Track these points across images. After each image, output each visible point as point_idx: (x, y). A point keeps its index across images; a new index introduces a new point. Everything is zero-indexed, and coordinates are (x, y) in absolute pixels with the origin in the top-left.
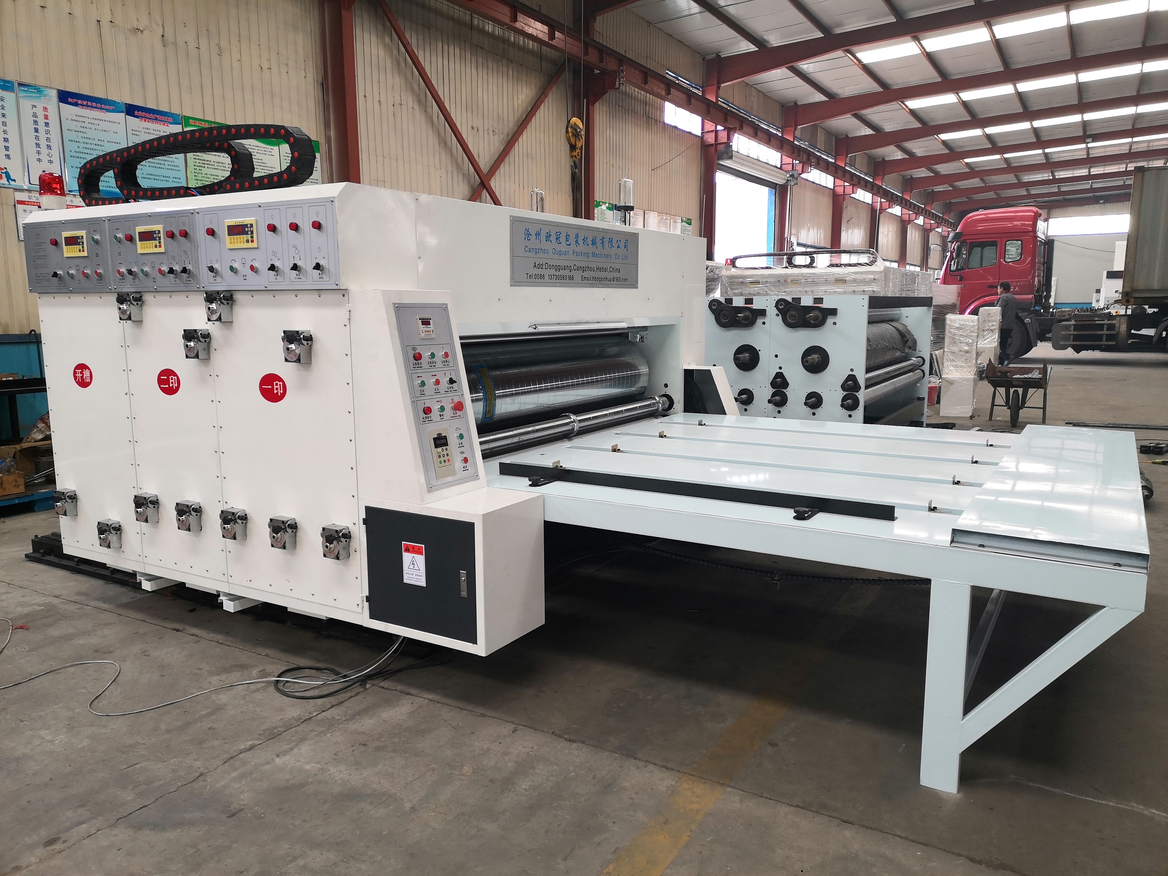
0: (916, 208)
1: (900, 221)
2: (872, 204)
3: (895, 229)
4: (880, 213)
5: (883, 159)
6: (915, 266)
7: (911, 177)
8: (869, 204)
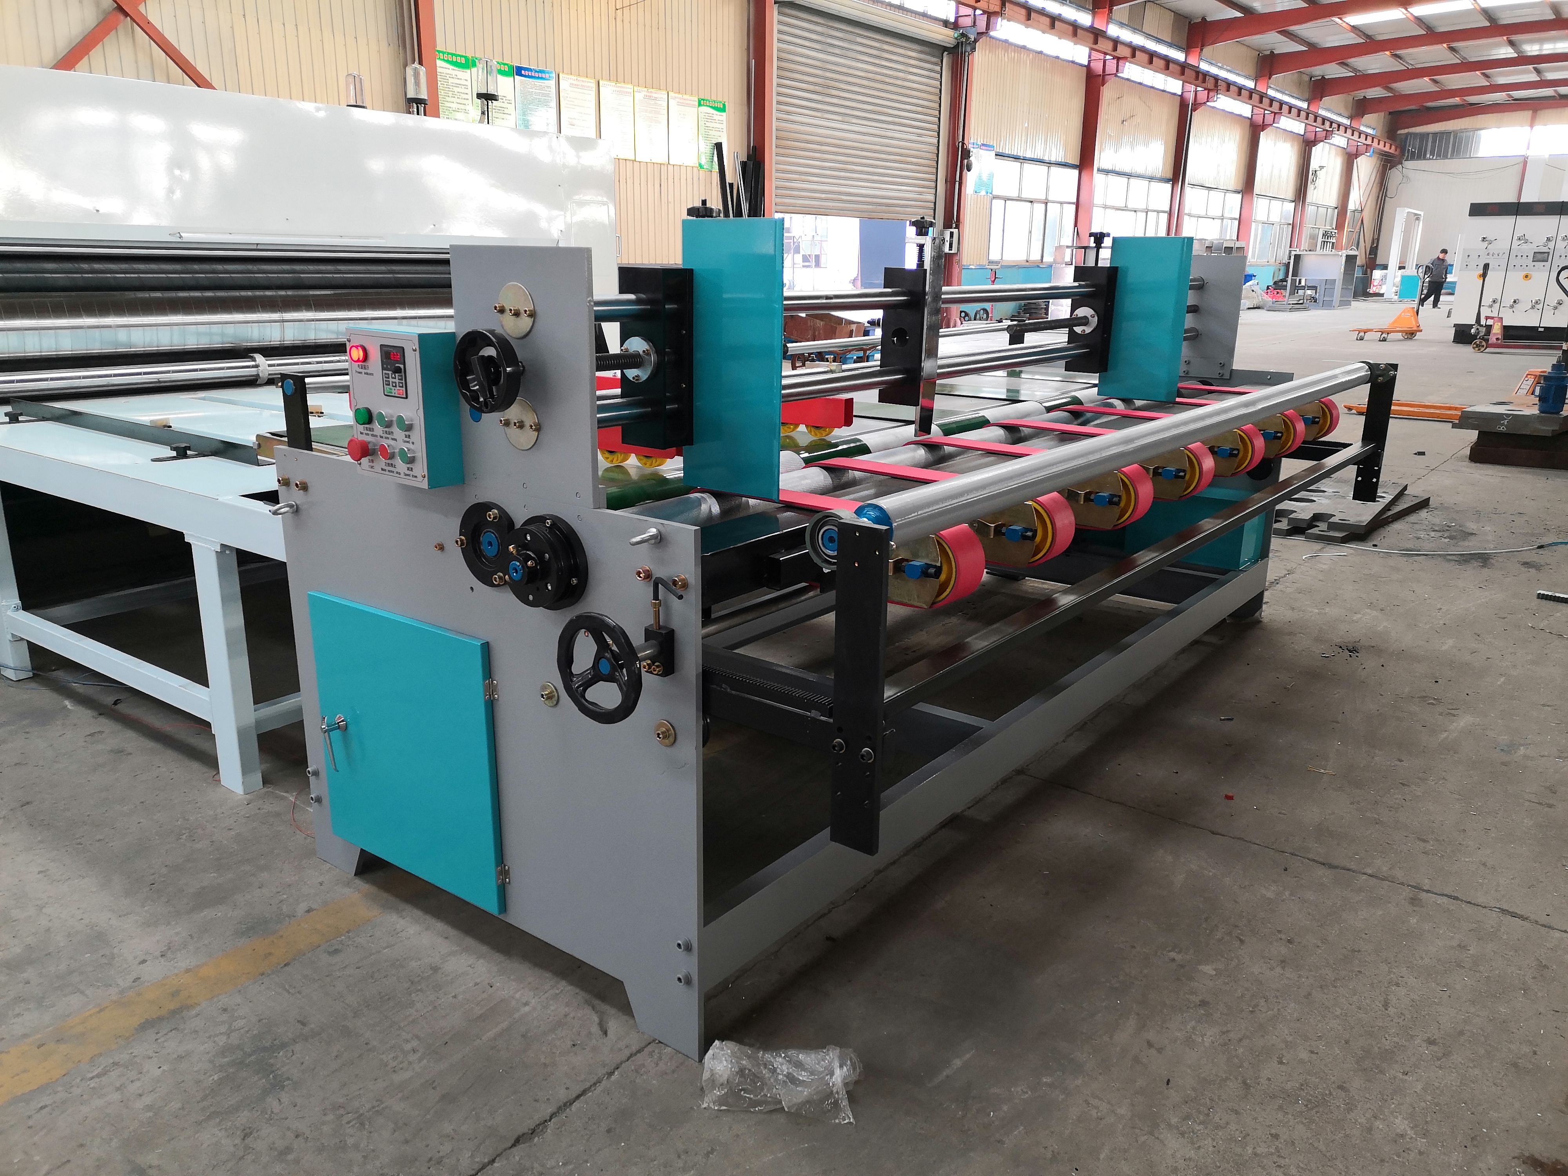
0: (1276, 105)
1: (1249, 123)
2: (1181, 96)
3: (1238, 138)
4: (1194, 109)
5: (1204, 19)
6: (1283, 200)
7: (1272, 52)
8: (1175, 94)
